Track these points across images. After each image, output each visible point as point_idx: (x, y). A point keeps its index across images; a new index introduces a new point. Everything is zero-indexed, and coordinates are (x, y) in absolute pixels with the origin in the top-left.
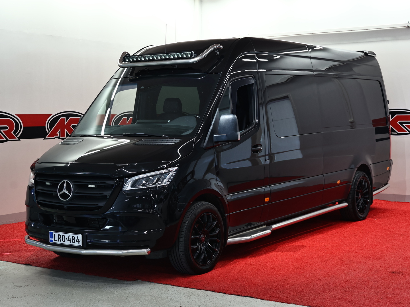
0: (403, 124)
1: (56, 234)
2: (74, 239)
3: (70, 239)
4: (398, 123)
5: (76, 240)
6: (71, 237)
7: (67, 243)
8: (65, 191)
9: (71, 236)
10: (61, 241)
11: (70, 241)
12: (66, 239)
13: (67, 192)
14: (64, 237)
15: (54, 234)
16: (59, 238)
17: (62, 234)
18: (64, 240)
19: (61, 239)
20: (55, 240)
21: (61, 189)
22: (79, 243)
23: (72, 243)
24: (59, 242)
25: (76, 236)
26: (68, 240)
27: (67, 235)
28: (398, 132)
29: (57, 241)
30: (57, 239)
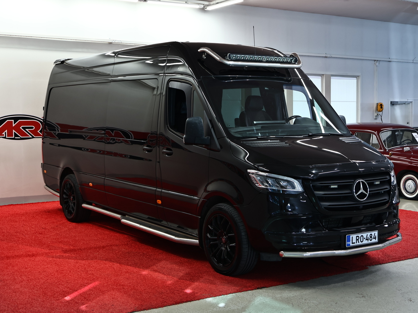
0: (26, 129)
1: (354, 237)
2: (371, 237)
3: (368, 237)
4: (21, 128)
5: (373, 237)
6: (369, 236)
7: (365, 242)
8: (362, 191)
9: (369, 234)
10: (359, 242)
11: (368, 240)
12: (364, 238)
13: (364, 192)
14: (362, 237)
15: (352, 237)
16: (357, 240)
17: (360, 235)
18: (362, 241)
19: (359, 240)
20: (353, 243)
21: (358, 189)
22: (376, 240)
23: (369, 242)
24: (358, 244)
25: (373, 233)
26: (366, 240)
27: (365, 235)
28: (21, 137)
29: (354, 243)
30: (354, 241)
